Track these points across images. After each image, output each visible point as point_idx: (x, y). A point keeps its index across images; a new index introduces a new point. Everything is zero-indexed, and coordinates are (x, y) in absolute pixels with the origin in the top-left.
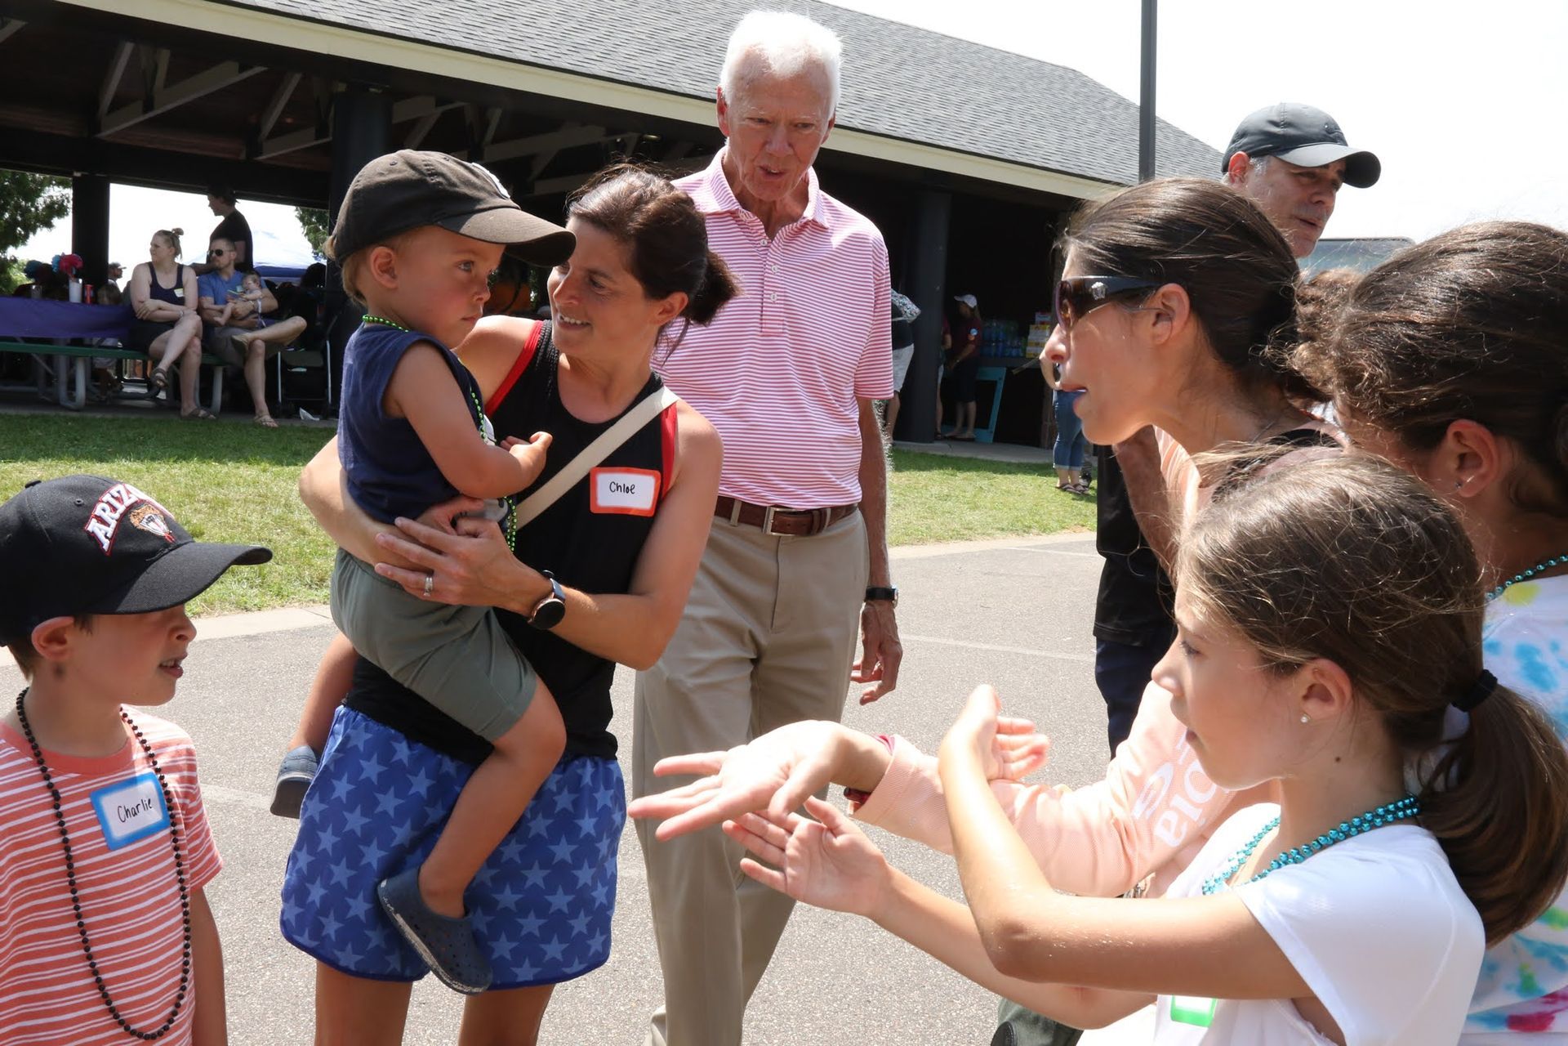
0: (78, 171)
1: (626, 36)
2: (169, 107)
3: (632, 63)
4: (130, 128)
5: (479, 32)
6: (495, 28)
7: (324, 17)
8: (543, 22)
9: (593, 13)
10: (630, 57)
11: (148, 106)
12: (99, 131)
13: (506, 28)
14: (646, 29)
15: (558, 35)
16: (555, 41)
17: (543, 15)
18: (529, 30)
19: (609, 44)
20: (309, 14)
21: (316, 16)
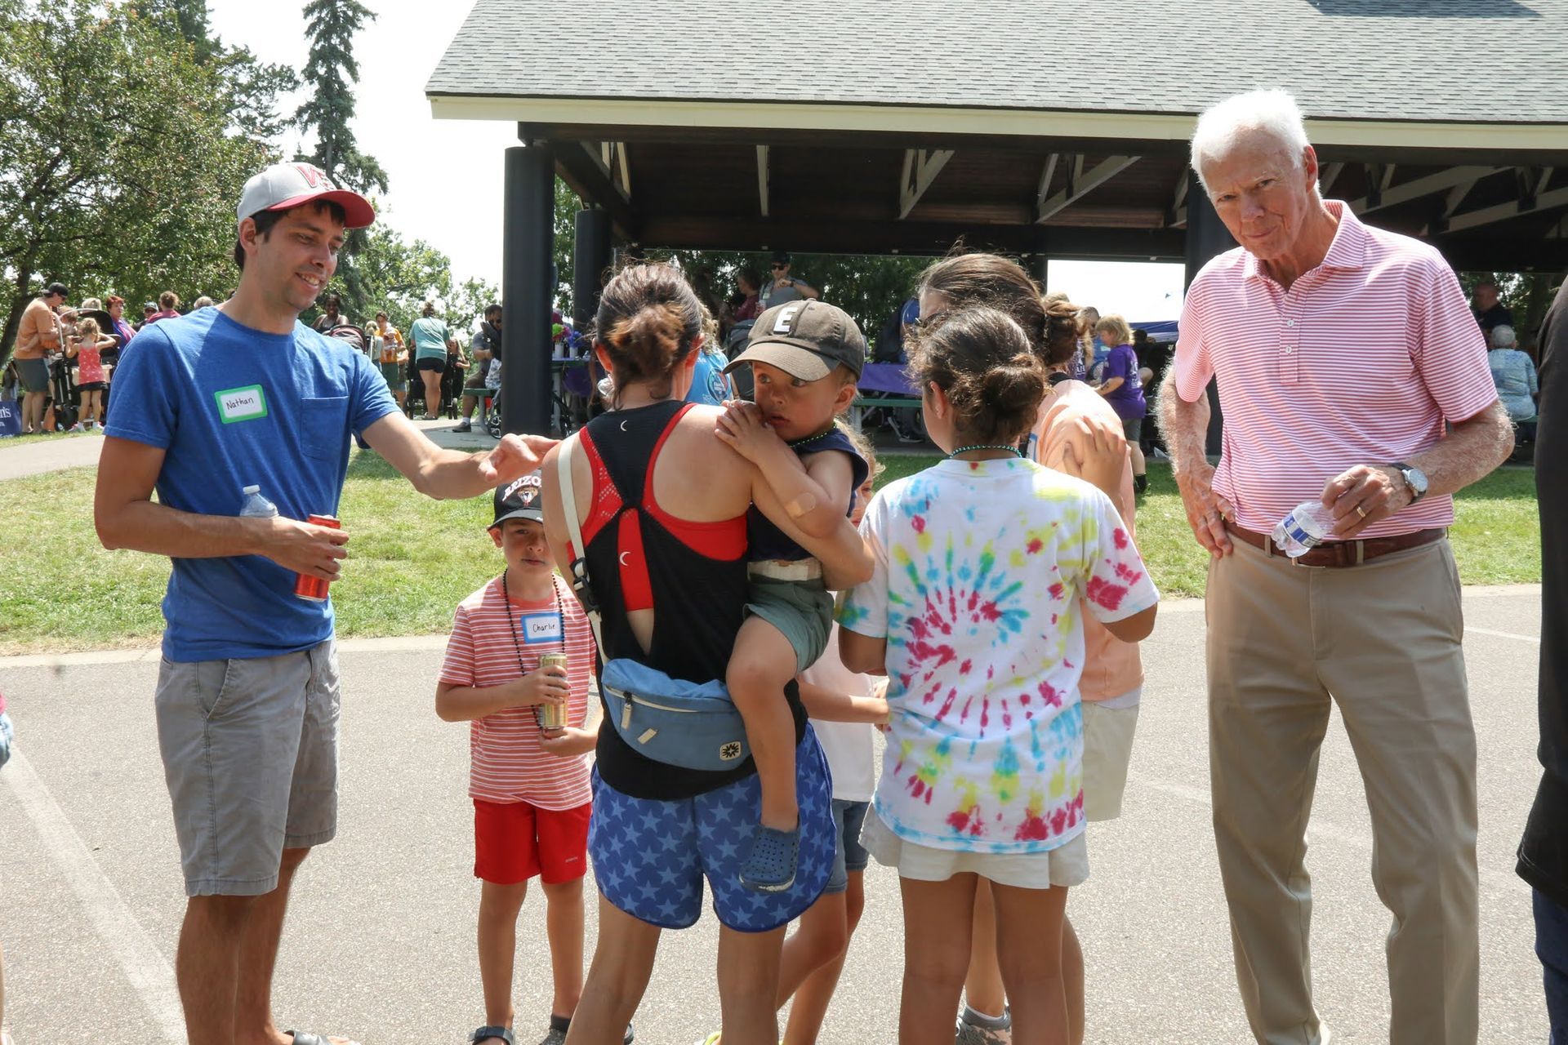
0: (1025, 252)
1: (1489, 70)
2: (1084, 192)
3: (1483, 100)
4: (1062, 211)
5: (1317, 97)
6: (1335, 90)
7: (1166, 109)
8: (1394, 74)
9: (1457, 52)
10: (1484, 93)
11: (1069, 195)
12: (1037, 217)
13: (1348, 88)
14: (1518, 59)
15: (1404, 84)
16: (1400, 92)
17: (1394, 67)
18: (1374, 85)
19: (1463, 84)
20: (1152, 108)
21: (1159, 109)
